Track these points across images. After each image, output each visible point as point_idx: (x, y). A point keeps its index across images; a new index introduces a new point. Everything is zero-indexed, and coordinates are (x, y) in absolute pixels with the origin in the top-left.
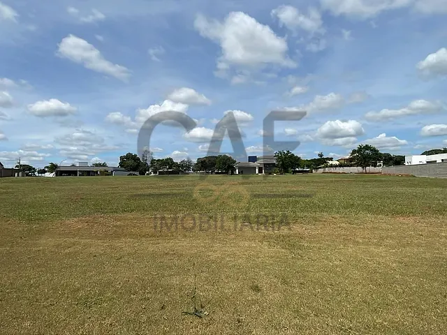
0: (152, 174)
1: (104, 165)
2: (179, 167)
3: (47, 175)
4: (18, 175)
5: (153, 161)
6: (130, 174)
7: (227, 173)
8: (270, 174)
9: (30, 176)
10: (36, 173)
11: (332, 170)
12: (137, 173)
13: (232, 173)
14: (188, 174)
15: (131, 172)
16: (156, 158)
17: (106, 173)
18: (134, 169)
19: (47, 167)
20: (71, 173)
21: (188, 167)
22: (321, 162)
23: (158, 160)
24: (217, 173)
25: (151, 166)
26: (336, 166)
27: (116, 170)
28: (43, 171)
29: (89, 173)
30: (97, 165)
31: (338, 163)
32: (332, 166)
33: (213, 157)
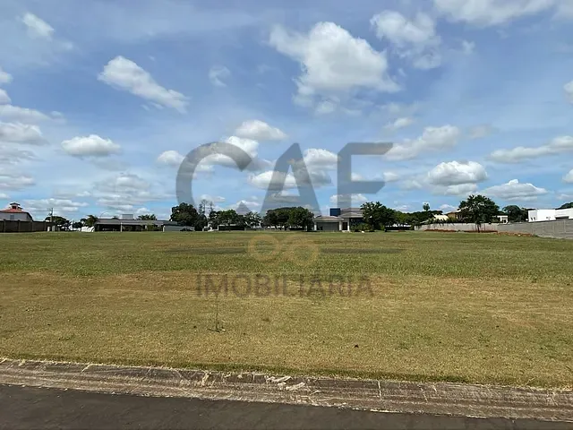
0: (211, 230)
1: (153, 218)
2: (244, 220)
3: (84, 229)
4: (51, 230)
5: (212, 213)
6: (184, 230)
7: (303, 229)
8: (357, 231)
9: (64, 230)
10: (71, 228)
11: (438, 227)
12: (192, 228)
13: (310, 230)
14: (255, 230)
15: (185, 227)
16: (217, 209)
17: (156, 228)
18: (189, 224)
19: (84, 220)
20: (113, 227)
21: (256, 222)
22: (426, 216)
23: (219, 212)
24: (292, 229)
25: (211, 220)
26: (444, 222)
27: (166, 224)
28: (78, 225)
29: (134, 228)
30: (144, 218)
31: (446, 218)
32: (438, 222)
33: (287, 208)
